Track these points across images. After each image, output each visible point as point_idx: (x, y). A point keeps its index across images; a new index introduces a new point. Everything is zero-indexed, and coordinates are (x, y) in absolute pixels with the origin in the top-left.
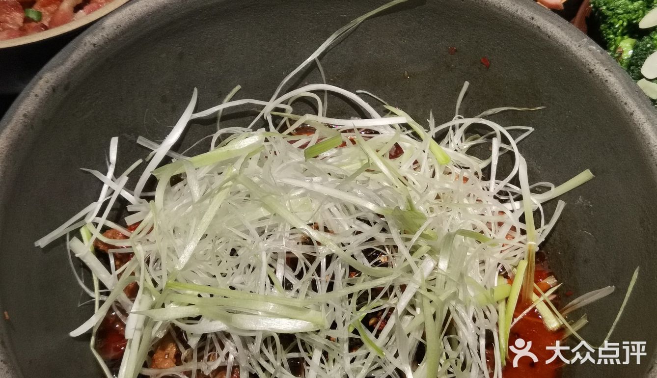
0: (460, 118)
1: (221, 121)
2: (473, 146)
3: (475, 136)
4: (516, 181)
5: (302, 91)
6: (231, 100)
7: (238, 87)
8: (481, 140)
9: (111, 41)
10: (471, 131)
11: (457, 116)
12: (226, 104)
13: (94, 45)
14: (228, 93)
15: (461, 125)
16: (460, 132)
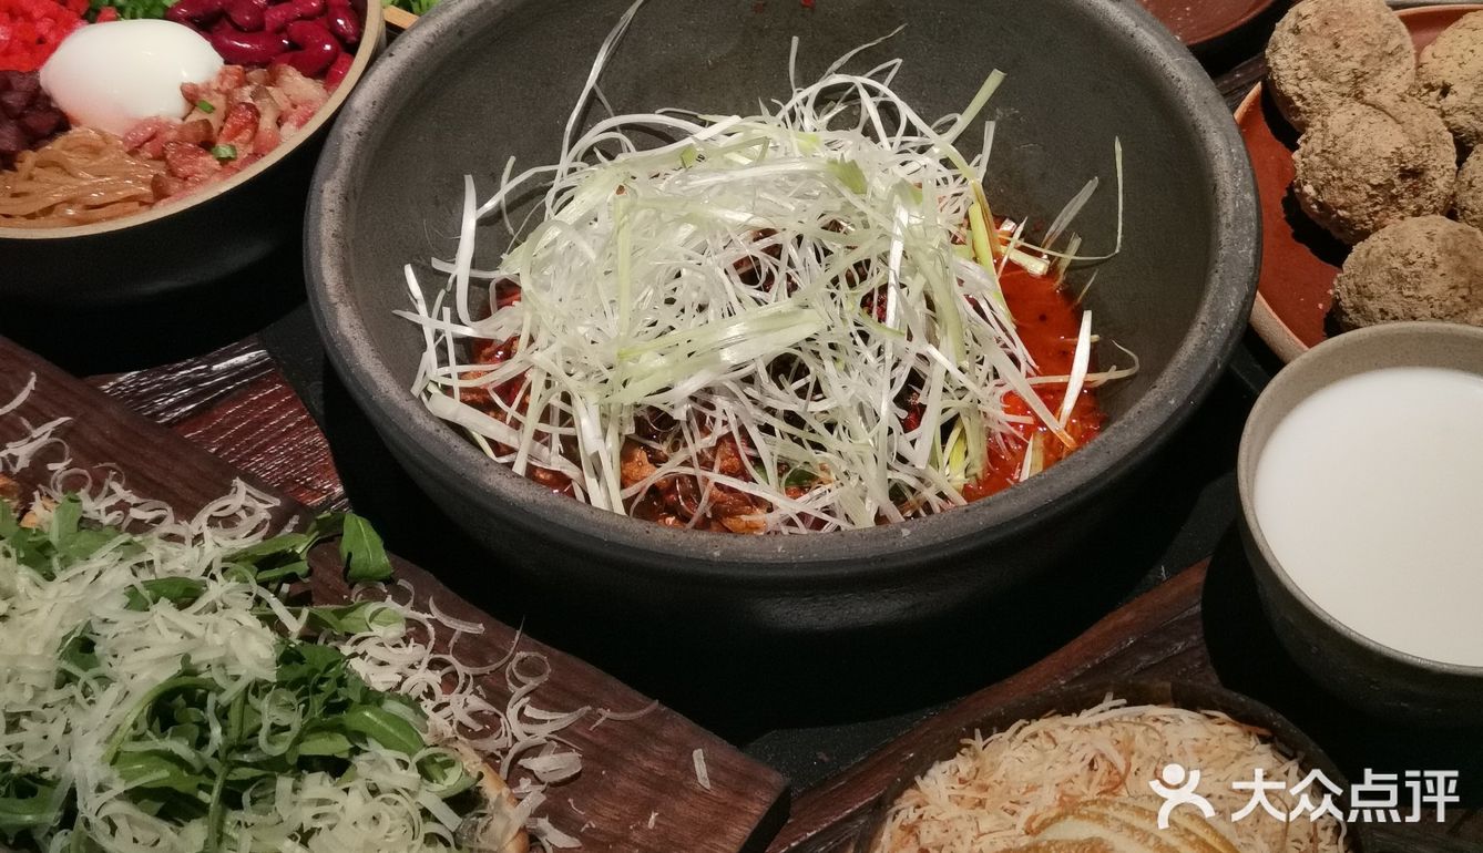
0: (799, 91)
1: (508, 213)
2: (831, 121)
3: (828, 106)
4: (911, 130)
5: (591, 137)
6: (510, 179)
7: (512, 159)
8: (839, 108)
9: (374, 123)
10: (822, 102)
11: (795, 90)
12: (507, 187)
13: (360, 134)
14: (502, 171)
15: (805, 101)
16: (809, 110)
